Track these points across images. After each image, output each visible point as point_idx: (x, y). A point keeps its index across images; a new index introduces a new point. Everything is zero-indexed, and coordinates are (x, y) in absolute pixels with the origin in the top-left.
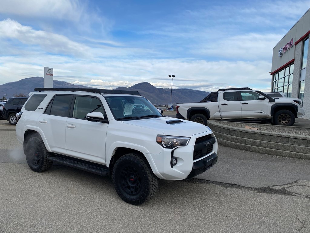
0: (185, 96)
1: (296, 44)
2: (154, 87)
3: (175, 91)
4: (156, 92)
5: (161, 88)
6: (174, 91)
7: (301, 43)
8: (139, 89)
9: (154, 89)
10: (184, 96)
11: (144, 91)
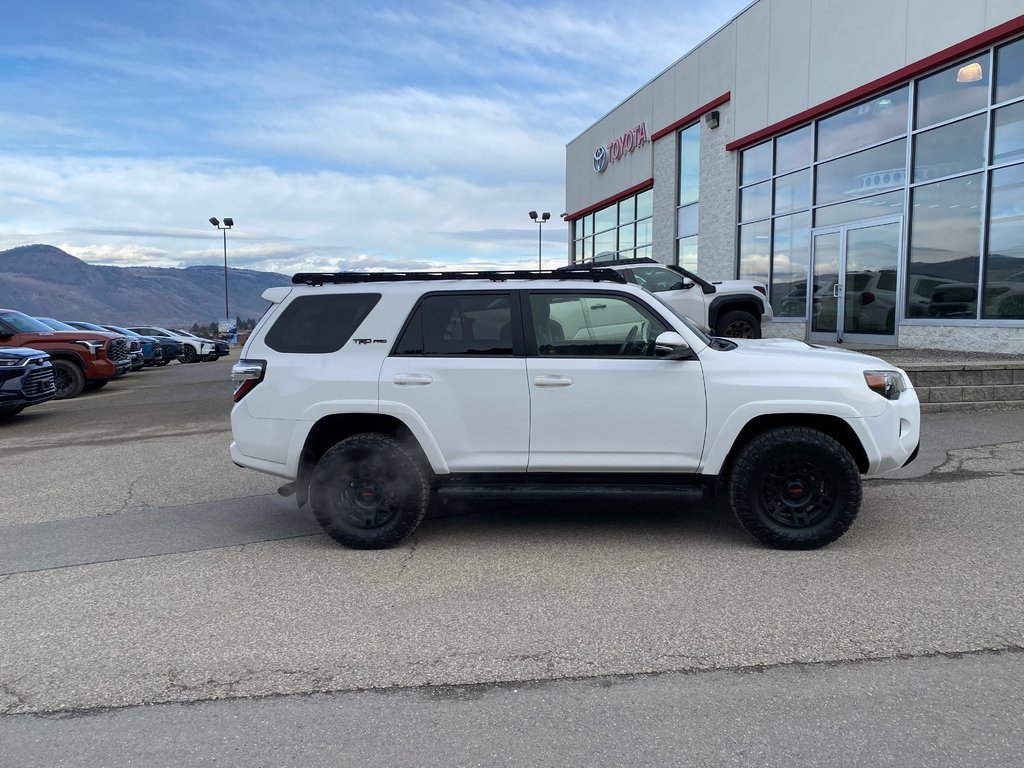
0: (212, 292)
1: (656, 138)
2: (82, 262)
3: (169, 274)
4: (90, 282)
5: (113, 268)
6: (167, 277)
7: (673, 137)
8: (11, 270)
9: (84, 269)
10: (210, 294)
11: (38, 279)
